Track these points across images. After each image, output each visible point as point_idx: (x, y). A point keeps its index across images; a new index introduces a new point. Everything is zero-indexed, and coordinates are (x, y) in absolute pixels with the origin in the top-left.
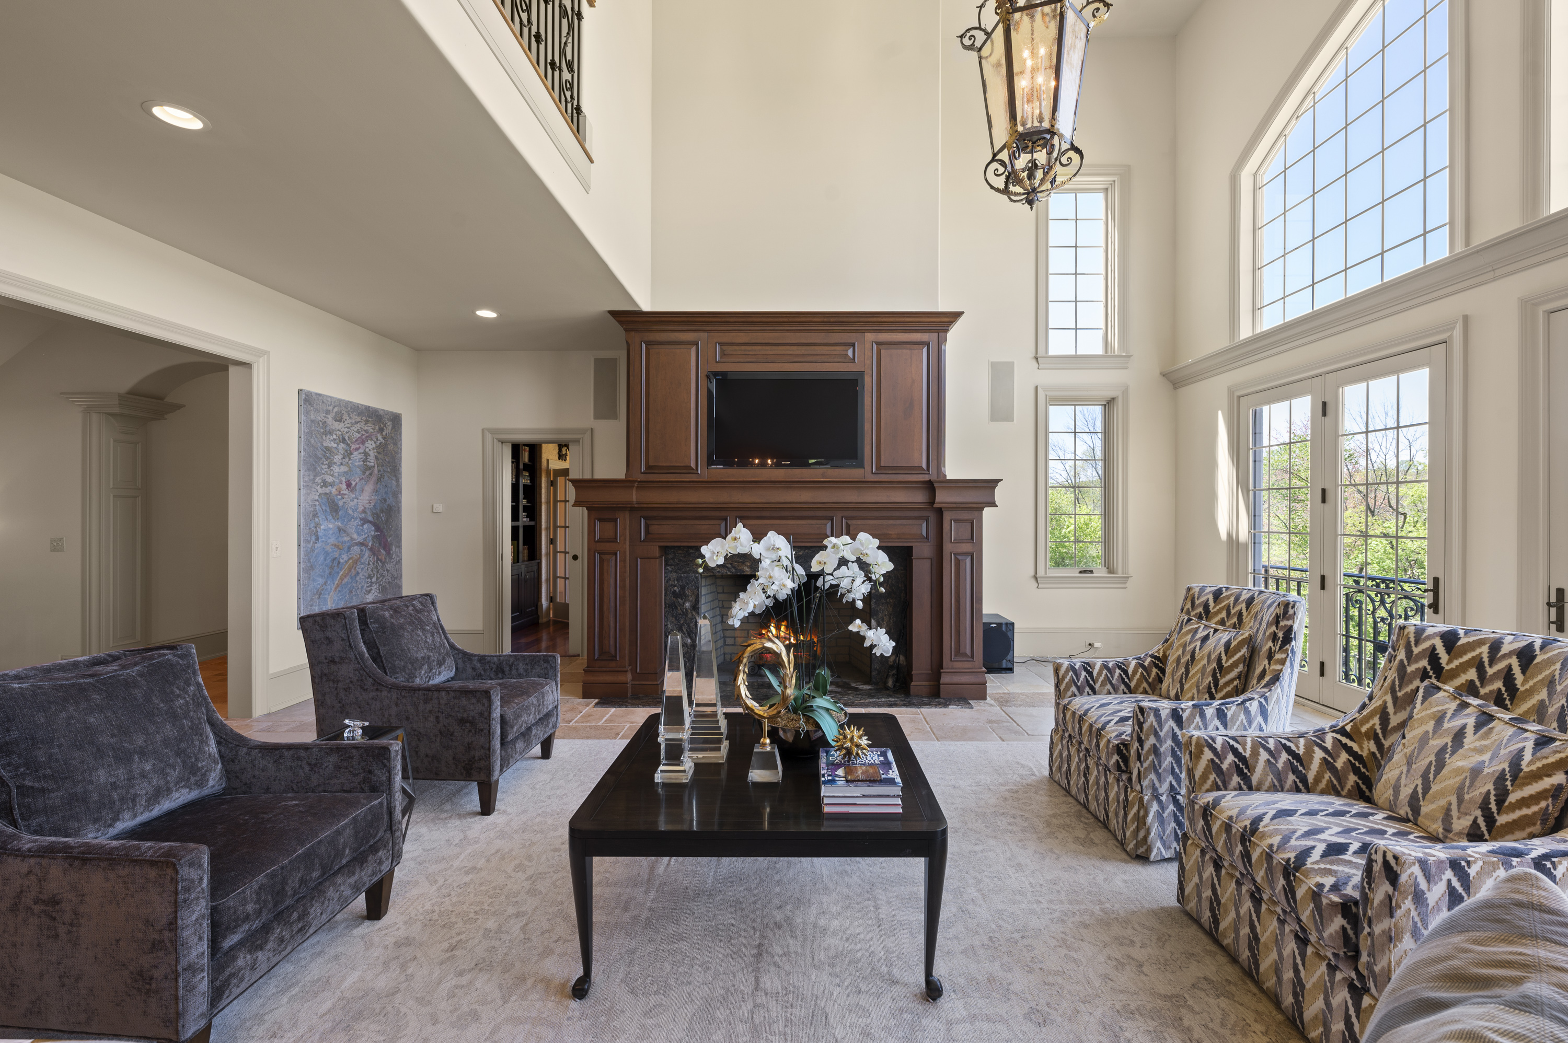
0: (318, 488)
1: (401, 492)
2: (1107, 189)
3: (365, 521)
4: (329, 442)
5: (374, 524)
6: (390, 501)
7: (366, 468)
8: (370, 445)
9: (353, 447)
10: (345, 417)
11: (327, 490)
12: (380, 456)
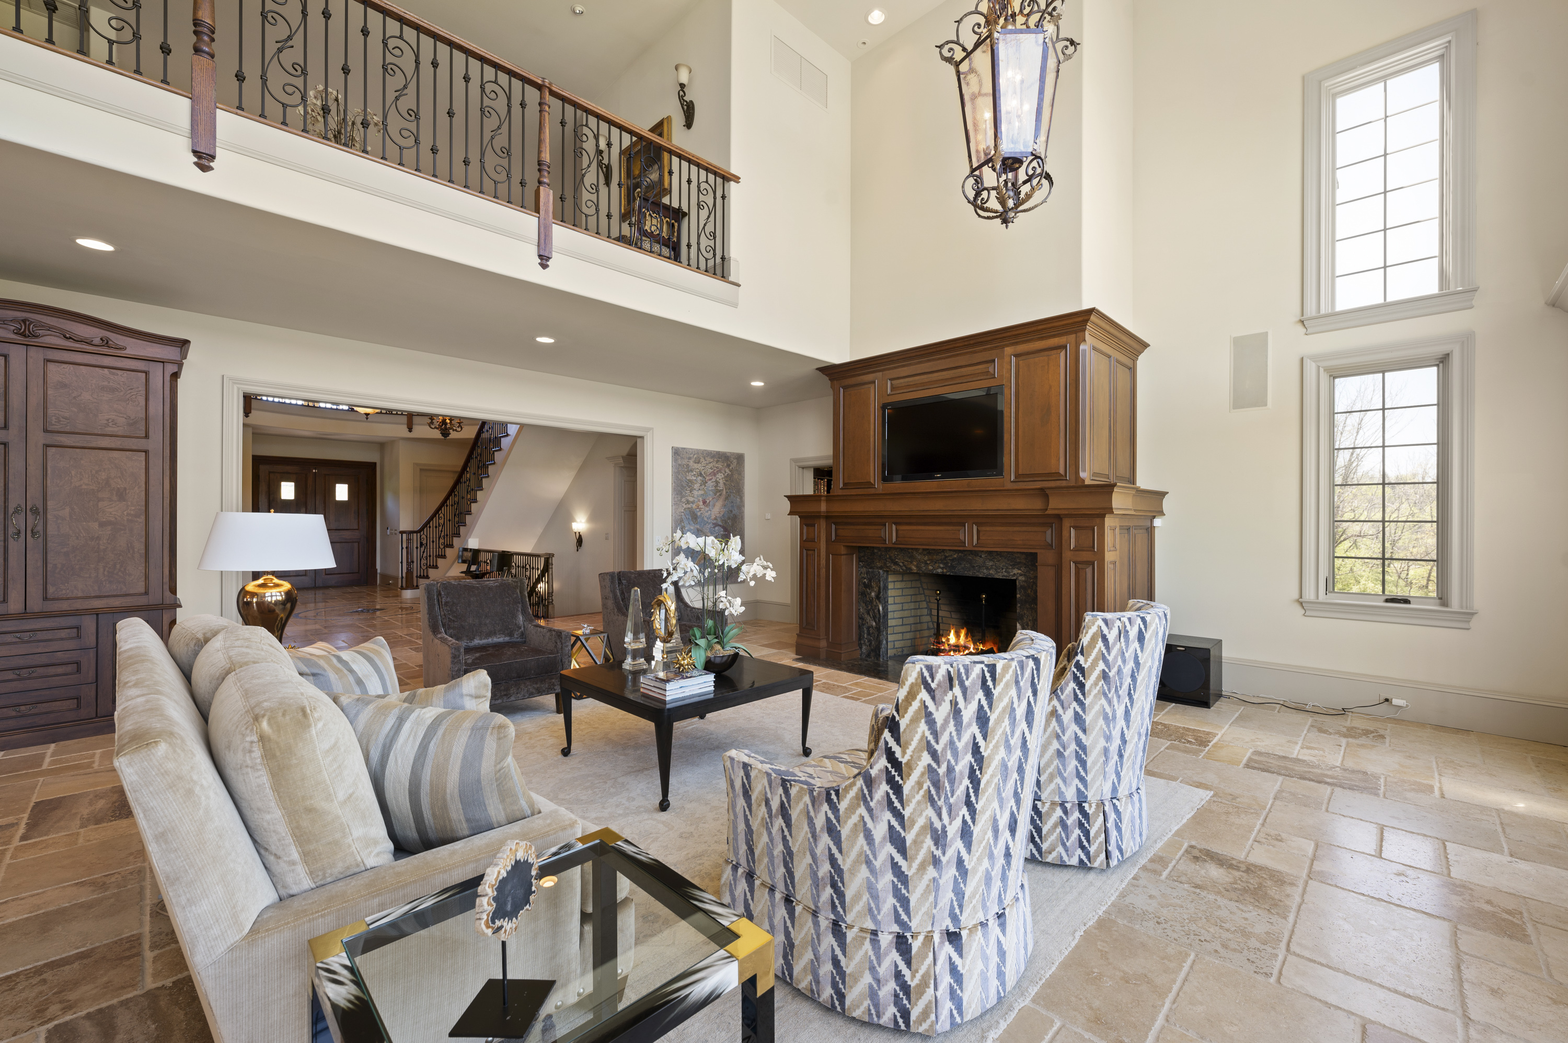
0: (684, 505)
1: (744, 506)
2: (1443, 55)
3: (716, 525)
4: (690, 477)
5: (723, 527)
6: (736, 511)
7: (717, 492)
8: (720, 476)
9: (707, 478)
10: (702, 460)
11: (689, 506)
12: (727, 483)
